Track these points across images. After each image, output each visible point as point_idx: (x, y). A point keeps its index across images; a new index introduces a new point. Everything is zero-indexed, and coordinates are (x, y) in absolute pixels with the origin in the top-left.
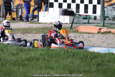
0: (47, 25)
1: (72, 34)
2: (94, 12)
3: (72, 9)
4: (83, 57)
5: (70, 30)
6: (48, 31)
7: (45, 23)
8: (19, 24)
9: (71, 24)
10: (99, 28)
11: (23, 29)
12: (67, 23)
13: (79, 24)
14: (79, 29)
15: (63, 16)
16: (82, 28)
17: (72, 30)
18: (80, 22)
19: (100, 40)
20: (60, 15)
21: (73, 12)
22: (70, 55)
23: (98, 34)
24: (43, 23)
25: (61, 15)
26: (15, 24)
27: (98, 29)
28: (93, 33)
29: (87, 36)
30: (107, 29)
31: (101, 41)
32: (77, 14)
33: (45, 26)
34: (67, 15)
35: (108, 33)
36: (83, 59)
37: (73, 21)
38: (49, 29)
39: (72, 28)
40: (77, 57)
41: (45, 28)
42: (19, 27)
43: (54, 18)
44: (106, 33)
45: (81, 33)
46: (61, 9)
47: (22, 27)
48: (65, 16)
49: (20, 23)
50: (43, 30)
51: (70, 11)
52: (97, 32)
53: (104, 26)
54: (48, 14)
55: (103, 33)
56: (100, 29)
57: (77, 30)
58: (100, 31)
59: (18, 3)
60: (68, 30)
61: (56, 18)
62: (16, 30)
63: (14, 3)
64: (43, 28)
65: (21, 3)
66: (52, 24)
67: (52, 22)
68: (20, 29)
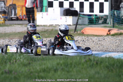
0: (46, 28)
1: (77, 37)
2: (102, 10)
3: (75, 8)
4: (109, 66)
5: (74, 32)
6: (48, 34)
7: (44, 26)
8: (13, 27)
9: (75, 26)
10: (108, 29)
11: (19, 33)
12: (70, 25)
13: (84, 26)
14: (85, 31)
15: (65, 17)
16: (88, 29)
17: (77, 33)
18: (85, 23)
19: (114, 43)
20: (61, 16)
21: (77, 11)
22: (93, 64)
23: (108, 36)
24: (41, 26)
25: (63, 16)
26: (9, 27)
27: (108, 31)
28: (102, 36)
29: (96, 39)
30: (118, 30)
31: (115, 45)
32: (81, 14)
33: (45, 29)
34: (70, 16)
35: (120, 35)
36: (109, 68)
37: (77, 23)
38: (49, 32)
39: (76, 31)
40: (102, 66)
41: (45, 31)
42: (14, 31)
43: (55, 20)
44: (117, 35)
45: (88, 35)
46: (63, 9)
47: (17, 31)
48: (68, 17)
49: (15, 26)
50: (42, 34)
51: (72, 11)
52: (106, 34)
53: (114, 27)
54: (47, 14)
55: (113, 35)
56: (109, 31)
57: (83, 33)
58: (110, 33)
59: (11, 3)
60: (72, 32)
61: (56, 19)
62: (11, 35)
63: (6, 4)
64: (43, 31)
65: (14, 3)
66: (53, 26)
67: (52, 24)
68: (16, 33)
